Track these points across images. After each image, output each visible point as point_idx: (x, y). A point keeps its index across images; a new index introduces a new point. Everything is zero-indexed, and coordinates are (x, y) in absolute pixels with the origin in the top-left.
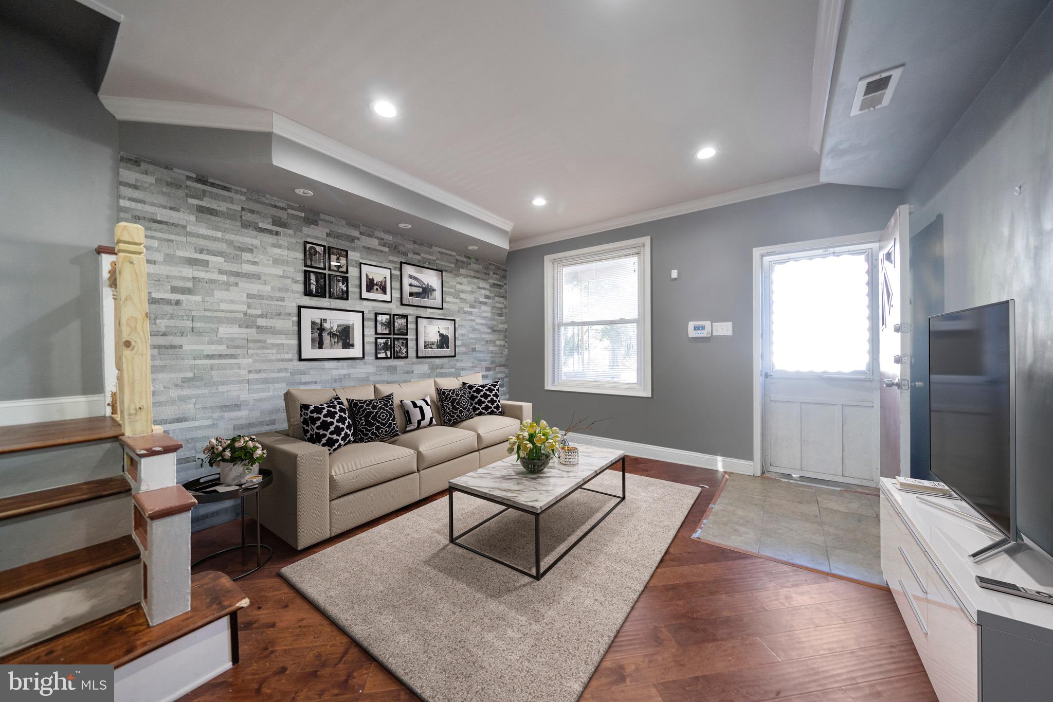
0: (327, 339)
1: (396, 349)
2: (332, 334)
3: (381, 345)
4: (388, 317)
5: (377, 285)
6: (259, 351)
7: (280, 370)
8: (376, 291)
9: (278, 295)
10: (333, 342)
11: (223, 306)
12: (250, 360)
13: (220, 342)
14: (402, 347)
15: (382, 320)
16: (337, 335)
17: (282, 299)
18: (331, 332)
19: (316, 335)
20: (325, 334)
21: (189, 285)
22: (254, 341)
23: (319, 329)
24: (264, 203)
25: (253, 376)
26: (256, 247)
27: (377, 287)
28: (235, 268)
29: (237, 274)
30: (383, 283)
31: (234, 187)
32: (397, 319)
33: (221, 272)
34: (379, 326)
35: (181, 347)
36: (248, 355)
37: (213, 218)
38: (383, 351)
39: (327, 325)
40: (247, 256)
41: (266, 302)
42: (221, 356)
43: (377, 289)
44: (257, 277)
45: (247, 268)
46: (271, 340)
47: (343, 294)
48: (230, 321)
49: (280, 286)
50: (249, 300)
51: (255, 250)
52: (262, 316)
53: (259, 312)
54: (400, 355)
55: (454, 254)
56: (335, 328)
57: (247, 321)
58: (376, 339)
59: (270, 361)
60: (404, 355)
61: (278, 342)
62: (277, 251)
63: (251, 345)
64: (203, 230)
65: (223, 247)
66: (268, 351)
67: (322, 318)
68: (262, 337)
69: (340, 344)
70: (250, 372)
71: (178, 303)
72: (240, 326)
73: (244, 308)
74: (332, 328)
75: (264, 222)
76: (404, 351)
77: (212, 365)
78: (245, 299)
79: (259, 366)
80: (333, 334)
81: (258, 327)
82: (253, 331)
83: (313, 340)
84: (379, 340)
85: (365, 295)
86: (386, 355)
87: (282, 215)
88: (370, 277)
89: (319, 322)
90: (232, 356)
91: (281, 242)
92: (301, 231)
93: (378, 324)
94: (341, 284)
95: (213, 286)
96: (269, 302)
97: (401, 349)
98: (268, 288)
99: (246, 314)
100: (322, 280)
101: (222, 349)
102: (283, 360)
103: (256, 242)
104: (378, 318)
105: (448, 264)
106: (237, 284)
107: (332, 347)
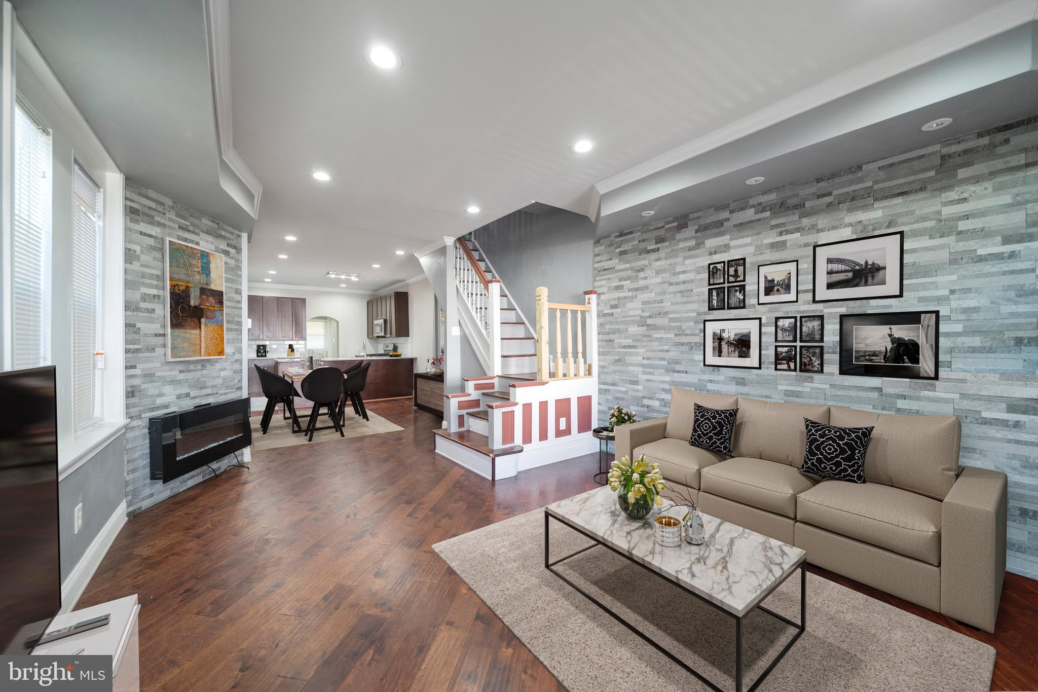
0: (725, 347)
1: (803, 360)
2: (729, 343)
3: (781, 354)
4: (793, 320)
5: (778, 285)
6: (648, 344)
7: (661, 359)
8: (776, 293)
9: (659, 298)
10: (730, 351)
11: (630, 313)
12: (644, 350)
13: (629, 338)
14: (813, 358)
15: (784, 325)
16: (734, 344)
17: (662, 301)
18: (728, 341)
19: (717, 343)
20: (723, 343)
21: (616, 302)
22: (645, 336)
23: (719, 339)
24: (651, 230)
25: (645, 362)
26: (646, 266)
27: (778, 287)
28: (635, 285)
29: (637, 289)
30: (787, 281)
31: (635, 229)
32: (806, 321)
33: (629, 290)
34: (780, 333)
35: (614, 341)
36: (643, 347)
37: (625, 256)
38: (785, 362)
39: (725, 335)
40: (641, 275)
41: (651, 305)
42: (630, 347)
43: (778, 290)
44: (645, 288)
45: (642, 283)
46: (656, 335)
47: (740, 303)
48: (633, 323)
49: (660, 291)
50: (643, 306)
51: (645, 268)
52: (650, 317)
53: (648, 314)
54: (810, 368)
55: (937, 147)
56: (732, 337)
57: (642, 323)
58: (776, 347)
59: (654, 351)
60: (815, 369)
61: (660, 336)
62: (658, 263)
63: (644, 339)
64: (622, 267)
65: (629, 273)
66: (653, 343)
67: (722, 329)
68: (650, 333)
69: (737, 353)
70: (643, 358)
71: (612, 314)
72: (638, 326)
73: (639, 312)
74: (729, 337)
75: (650, 245)
76: (816, 364)
77: (626, 352)
78: (641, 306)
79: (649, 355)
80: (731, 343)
81: (648, 325)
82: (645, 328)
83: (714, 348)
84: (779, 349)
85: (764, 299)
86: (789, 366)
87: (662, 232)
88: (770, 278)
89: (718, 332)
90: (634, 347)
91: (661, 255)
92: (674, 239)
93: (779, 330)
94: (738, 294)
95: (626, 301)
96: (654, 305)
97: (811, 360)
98: (653, 295)
99: (641, 317)
100: (722, 294)
101: (629, 342)
102: (662, 351)
103: (645, 262)
104: (778, 323)
105: (912, 178)
106: (636, 296)
107: (729, 355)
